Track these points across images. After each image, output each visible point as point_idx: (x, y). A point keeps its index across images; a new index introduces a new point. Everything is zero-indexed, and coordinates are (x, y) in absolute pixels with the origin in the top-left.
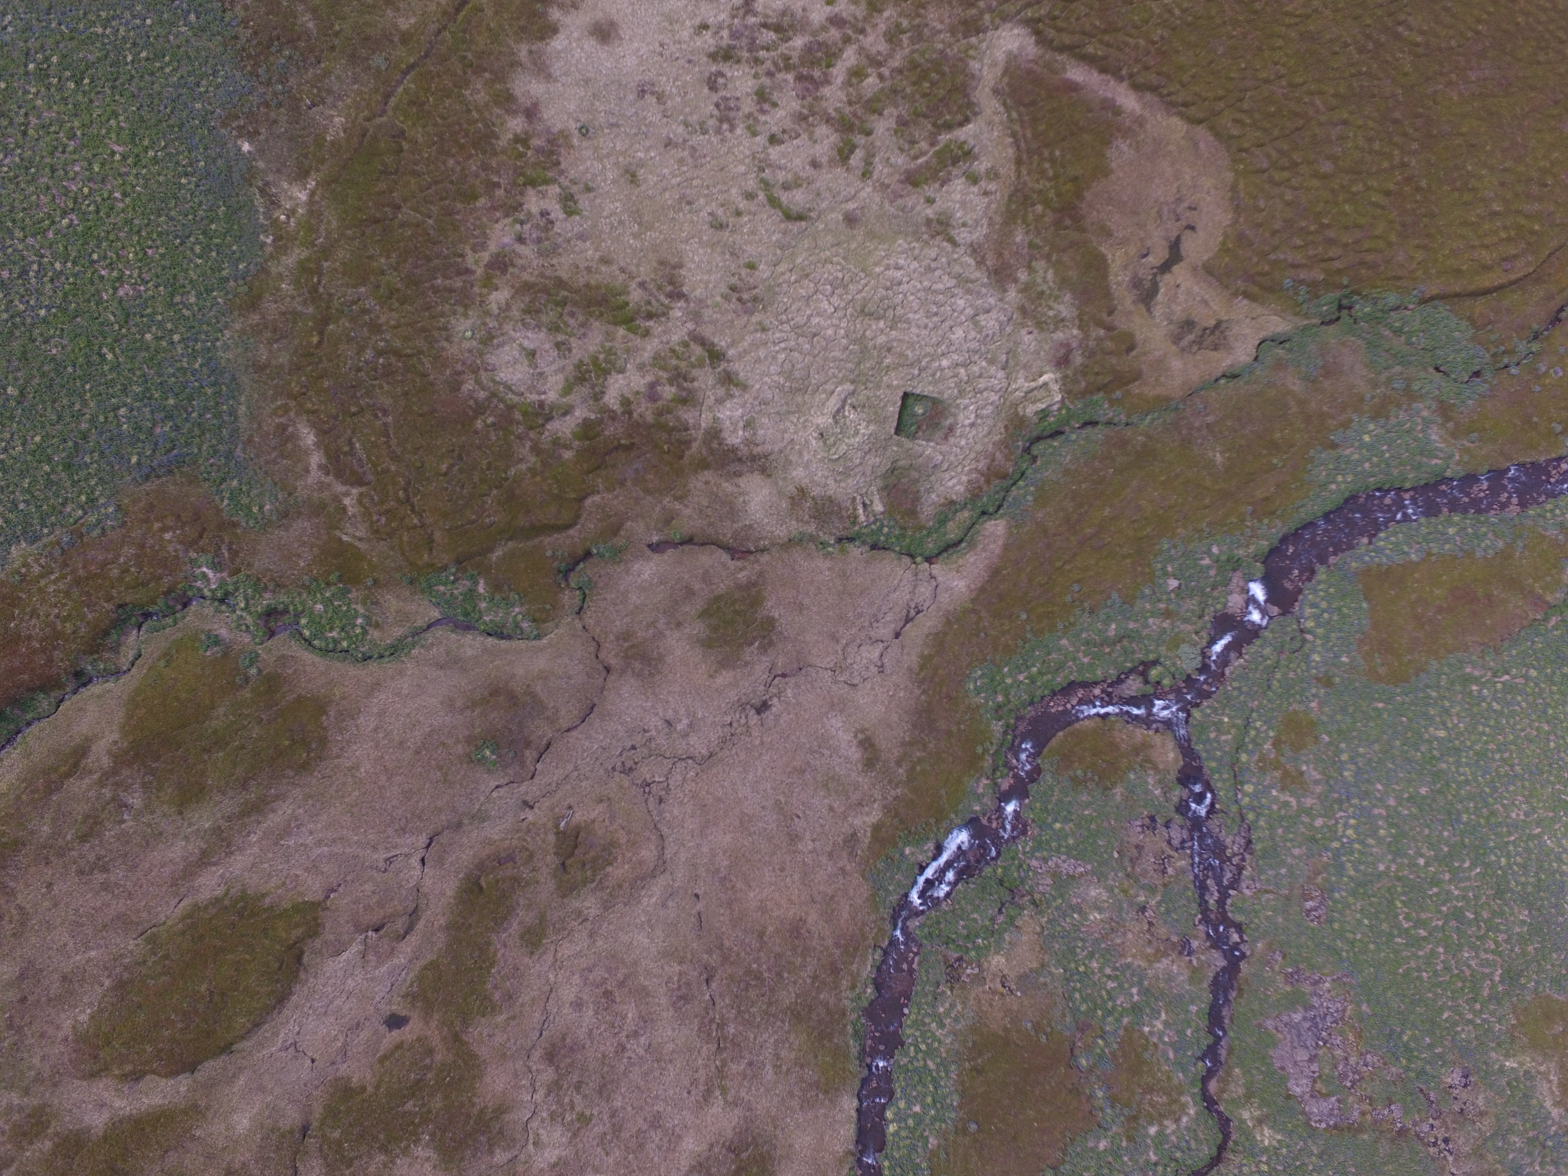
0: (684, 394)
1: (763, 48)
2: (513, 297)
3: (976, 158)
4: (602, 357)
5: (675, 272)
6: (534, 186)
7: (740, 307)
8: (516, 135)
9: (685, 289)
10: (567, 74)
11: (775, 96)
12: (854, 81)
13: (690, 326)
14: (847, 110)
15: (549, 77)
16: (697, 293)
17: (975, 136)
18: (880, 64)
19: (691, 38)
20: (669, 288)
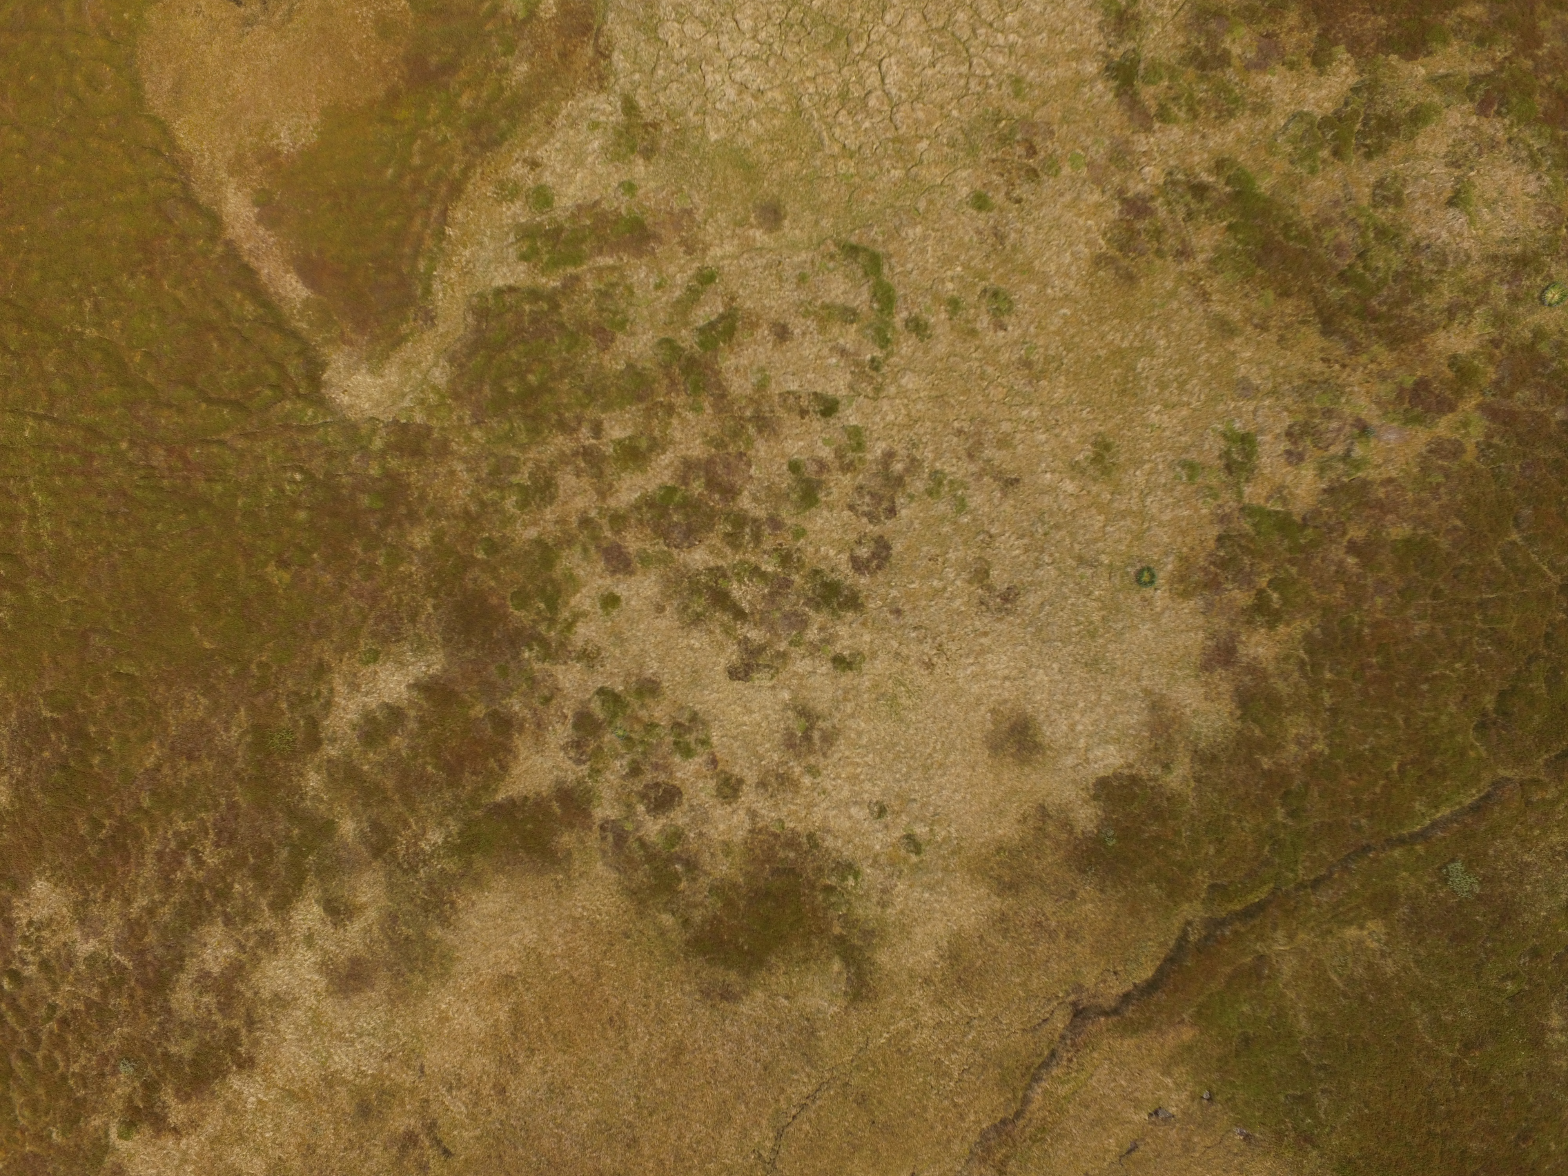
0: (1213, 25)
1: (763, 575)
2: (1433, 327)
3: (518, 226)
4: (1325, 153)
5: (1113, 252)
6: (1288, 514)
7: (1037, 140)
8: (1271, 626)
9: (1114, 212)
10: (1121, 696)
11: (786, 482)
12: (644, 444)
13: (1142, 143)
14: (679, 400)
15: (1157, 705)
16: (1096, 197)
17: (501, 260)
18: (587, 453)
19: (874, 655)
20: (1139, 225)
